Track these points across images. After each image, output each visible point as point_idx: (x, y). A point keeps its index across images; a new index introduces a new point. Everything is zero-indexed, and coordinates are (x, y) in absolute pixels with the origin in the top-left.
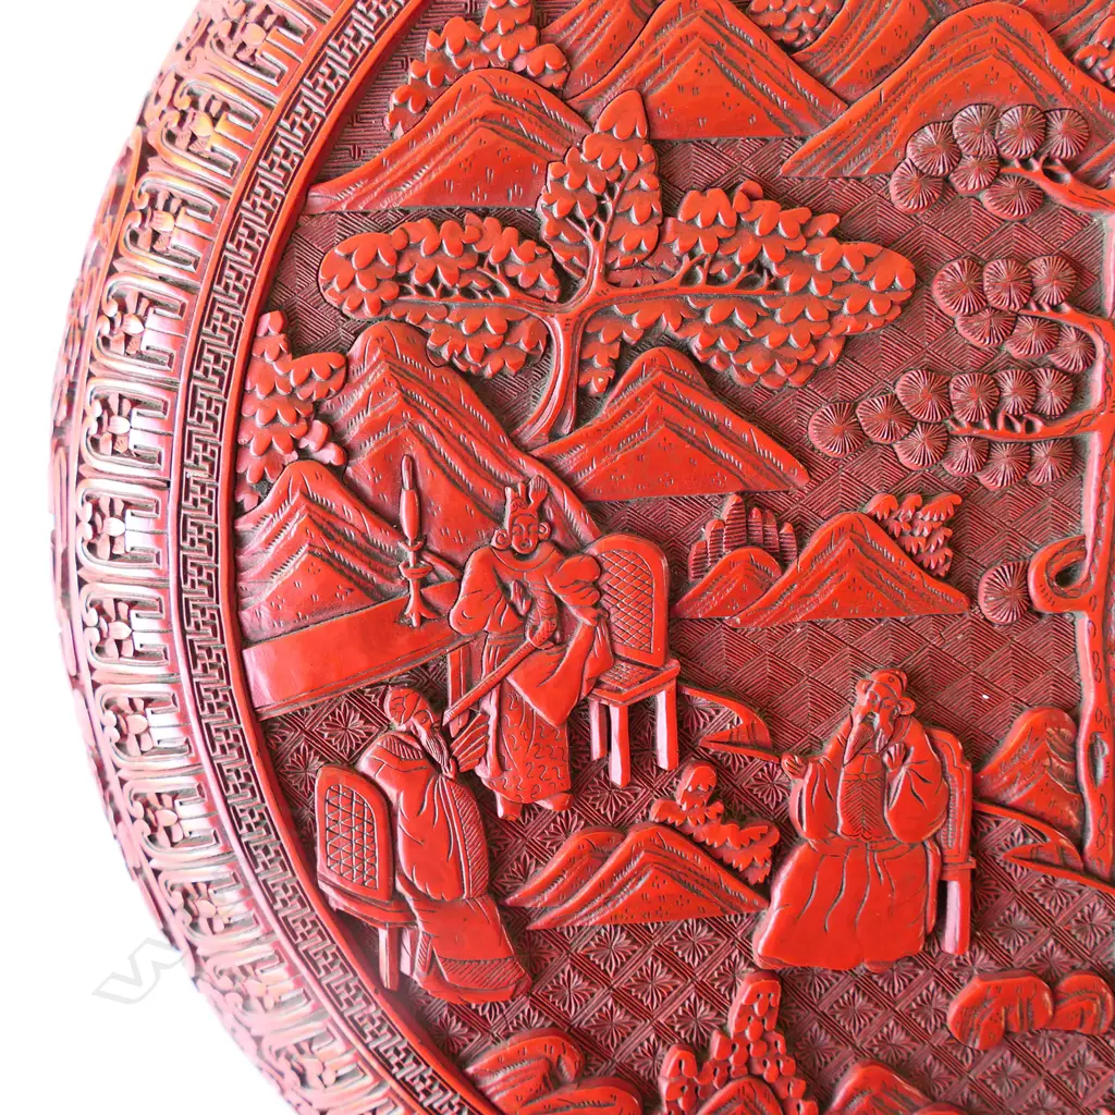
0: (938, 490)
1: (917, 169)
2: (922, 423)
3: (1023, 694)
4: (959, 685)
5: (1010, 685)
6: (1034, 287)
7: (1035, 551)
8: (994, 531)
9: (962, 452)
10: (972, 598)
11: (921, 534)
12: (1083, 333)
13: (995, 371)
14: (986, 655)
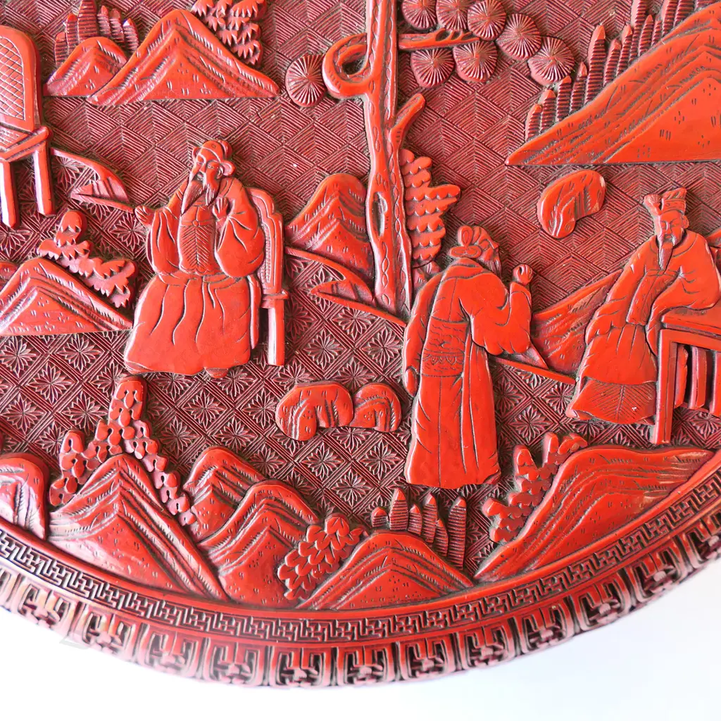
3: (324, 164)
4: (273, 155)
7: (330, 47)
8: (296, 29)
10: (281, 85)
11: (234, 27)
14: (294, 132)
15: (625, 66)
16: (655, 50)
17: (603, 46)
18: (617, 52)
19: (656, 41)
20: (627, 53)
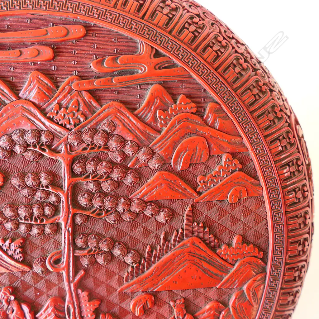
0: (18, 237)
1: (2, 148)
2: (10, 219)
3: (50, 293)
4: (30, 290)
5: (45, 290)
6: (40, 181)
7: (49, 254)
8: (37, 248)
9: (22, 228)
10: (31, 267)
11: (12, 250)
12: (56, 194)
13: (33, 204)
14: (38, 282)
15: (159, 258)
16: (169, 254)
17: (151, 252)
18: (156, 255)
19: (170, 250)
20: (159, 255)
